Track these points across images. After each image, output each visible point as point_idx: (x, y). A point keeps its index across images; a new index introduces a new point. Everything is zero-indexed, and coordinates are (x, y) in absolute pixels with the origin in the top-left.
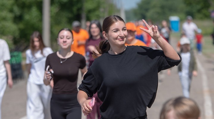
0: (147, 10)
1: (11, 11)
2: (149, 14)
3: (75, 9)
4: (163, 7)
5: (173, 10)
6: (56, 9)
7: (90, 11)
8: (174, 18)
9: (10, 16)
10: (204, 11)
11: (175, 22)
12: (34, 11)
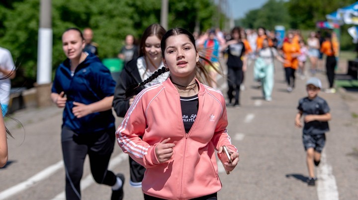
0: (254, 20)
1: (132, 18)
2: (256, 24)
3: (189, 17)
4: (269, 18)
5: (278, 21)
6: (172, 17)
7: (203, 20)
8: (280, 28)
9: (130, 22)
10: (308, 22)
11: (280, 31)
12: (152, 19)
